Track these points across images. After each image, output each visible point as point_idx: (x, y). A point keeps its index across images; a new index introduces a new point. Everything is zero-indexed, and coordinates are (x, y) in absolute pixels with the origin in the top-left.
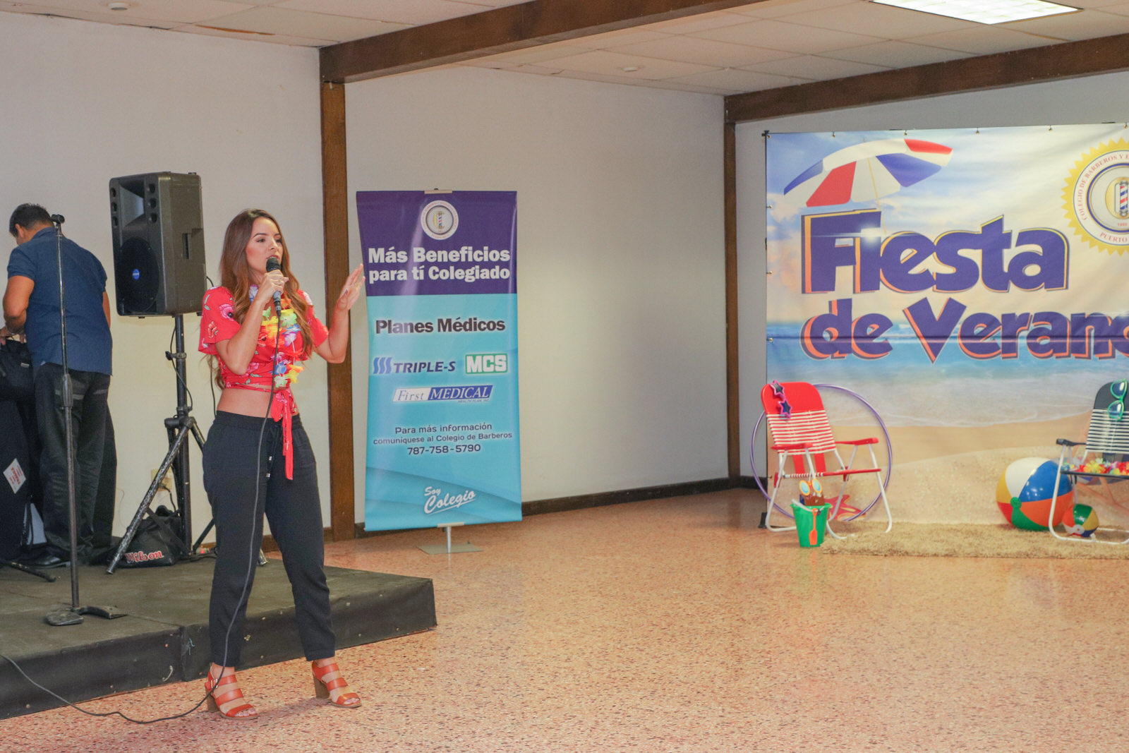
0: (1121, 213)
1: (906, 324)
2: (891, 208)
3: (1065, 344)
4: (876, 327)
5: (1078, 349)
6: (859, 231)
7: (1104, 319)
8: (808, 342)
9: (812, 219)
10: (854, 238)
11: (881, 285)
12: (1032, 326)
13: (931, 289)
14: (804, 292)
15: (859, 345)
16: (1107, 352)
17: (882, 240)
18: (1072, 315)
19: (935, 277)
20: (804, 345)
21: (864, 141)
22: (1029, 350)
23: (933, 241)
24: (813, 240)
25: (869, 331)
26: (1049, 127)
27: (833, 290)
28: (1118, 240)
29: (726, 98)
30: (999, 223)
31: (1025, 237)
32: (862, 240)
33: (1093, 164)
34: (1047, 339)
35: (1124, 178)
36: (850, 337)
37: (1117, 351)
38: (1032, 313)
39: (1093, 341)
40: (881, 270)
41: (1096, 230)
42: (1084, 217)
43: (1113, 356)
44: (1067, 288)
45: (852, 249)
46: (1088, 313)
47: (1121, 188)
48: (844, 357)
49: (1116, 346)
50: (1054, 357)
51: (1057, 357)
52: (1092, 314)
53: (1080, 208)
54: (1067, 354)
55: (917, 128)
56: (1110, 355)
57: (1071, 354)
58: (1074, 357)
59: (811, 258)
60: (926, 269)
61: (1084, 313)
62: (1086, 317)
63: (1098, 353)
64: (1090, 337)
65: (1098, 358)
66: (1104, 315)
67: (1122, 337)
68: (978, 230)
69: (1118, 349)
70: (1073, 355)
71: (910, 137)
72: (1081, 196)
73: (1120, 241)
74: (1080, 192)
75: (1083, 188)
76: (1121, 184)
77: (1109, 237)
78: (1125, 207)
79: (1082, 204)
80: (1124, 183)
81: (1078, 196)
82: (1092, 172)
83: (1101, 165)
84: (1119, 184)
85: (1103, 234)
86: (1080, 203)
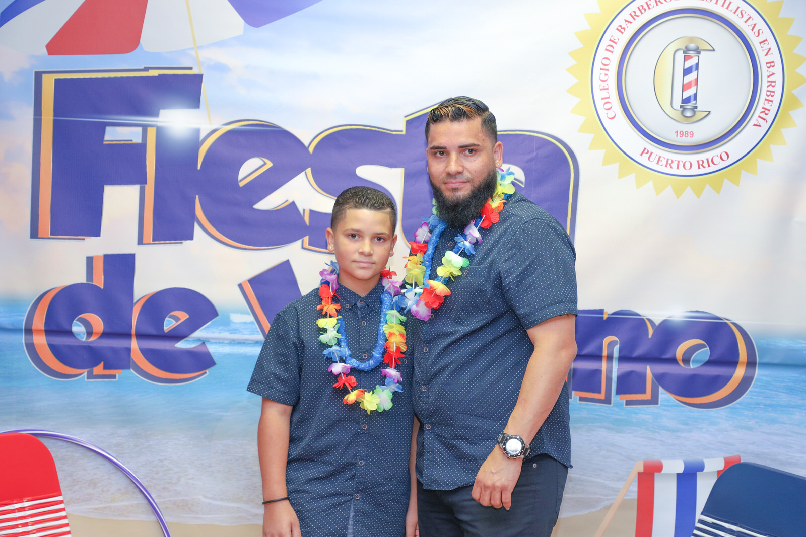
0: (683, 109)
1: (243, 312)
2: (221, 68)
4: (183, 316)
6: (156, 115)
7: (640, 323)
8: (40, 340)
9: (56, 80)
10: (145, 128)
11: (197, 228)
13: (298, 243)
14: (34, 234)
15: (146, 352)
16: (644, 392)
17: (202, 136)
19: (307, 219)
20: (31, 347)
23: (306, 144)
24: (56, 123)
25: (169, 324)
27: (97, 233)
28: (675, 165)
32: (160, 131)
35: (692, 39)
36: (128, 336)
37: (661, 389)
39: (616, 369)
40: (197, 196)
41: (634, 143)
42: (611, 115)
43: (654, 400)
45: (141, 148)
46: (609, 310)
47: (686, 58)
48: (114, 377)
49: (660, 379)
52: (613, 314)
53: (604, 94)
56: (649, 398)
57: (573, 392)
58: (578, 397)
59: (52, 164)
60: (290, 201)
61: (603, 310)
62: (605, 319)
63: (625, 393)
64: (610, 358)
65: (624, 401)
66: (639, 315)
67: (673, 361)
68: (398, 126)
69: (664, 387)
70: (575, 395)
72: (607, 70)
73: (678, 168)
74: (606, 62)
75: (612, 52)
76: (686, 50)
77: (658, 157)
78: (692, 98)
79: (607, 89)
80: (691, 50)
81: (601, 69)
82: (631, 23)
83: (649, 8)
84: (682, 52)
85: (646, 151)
86: (604, 84)
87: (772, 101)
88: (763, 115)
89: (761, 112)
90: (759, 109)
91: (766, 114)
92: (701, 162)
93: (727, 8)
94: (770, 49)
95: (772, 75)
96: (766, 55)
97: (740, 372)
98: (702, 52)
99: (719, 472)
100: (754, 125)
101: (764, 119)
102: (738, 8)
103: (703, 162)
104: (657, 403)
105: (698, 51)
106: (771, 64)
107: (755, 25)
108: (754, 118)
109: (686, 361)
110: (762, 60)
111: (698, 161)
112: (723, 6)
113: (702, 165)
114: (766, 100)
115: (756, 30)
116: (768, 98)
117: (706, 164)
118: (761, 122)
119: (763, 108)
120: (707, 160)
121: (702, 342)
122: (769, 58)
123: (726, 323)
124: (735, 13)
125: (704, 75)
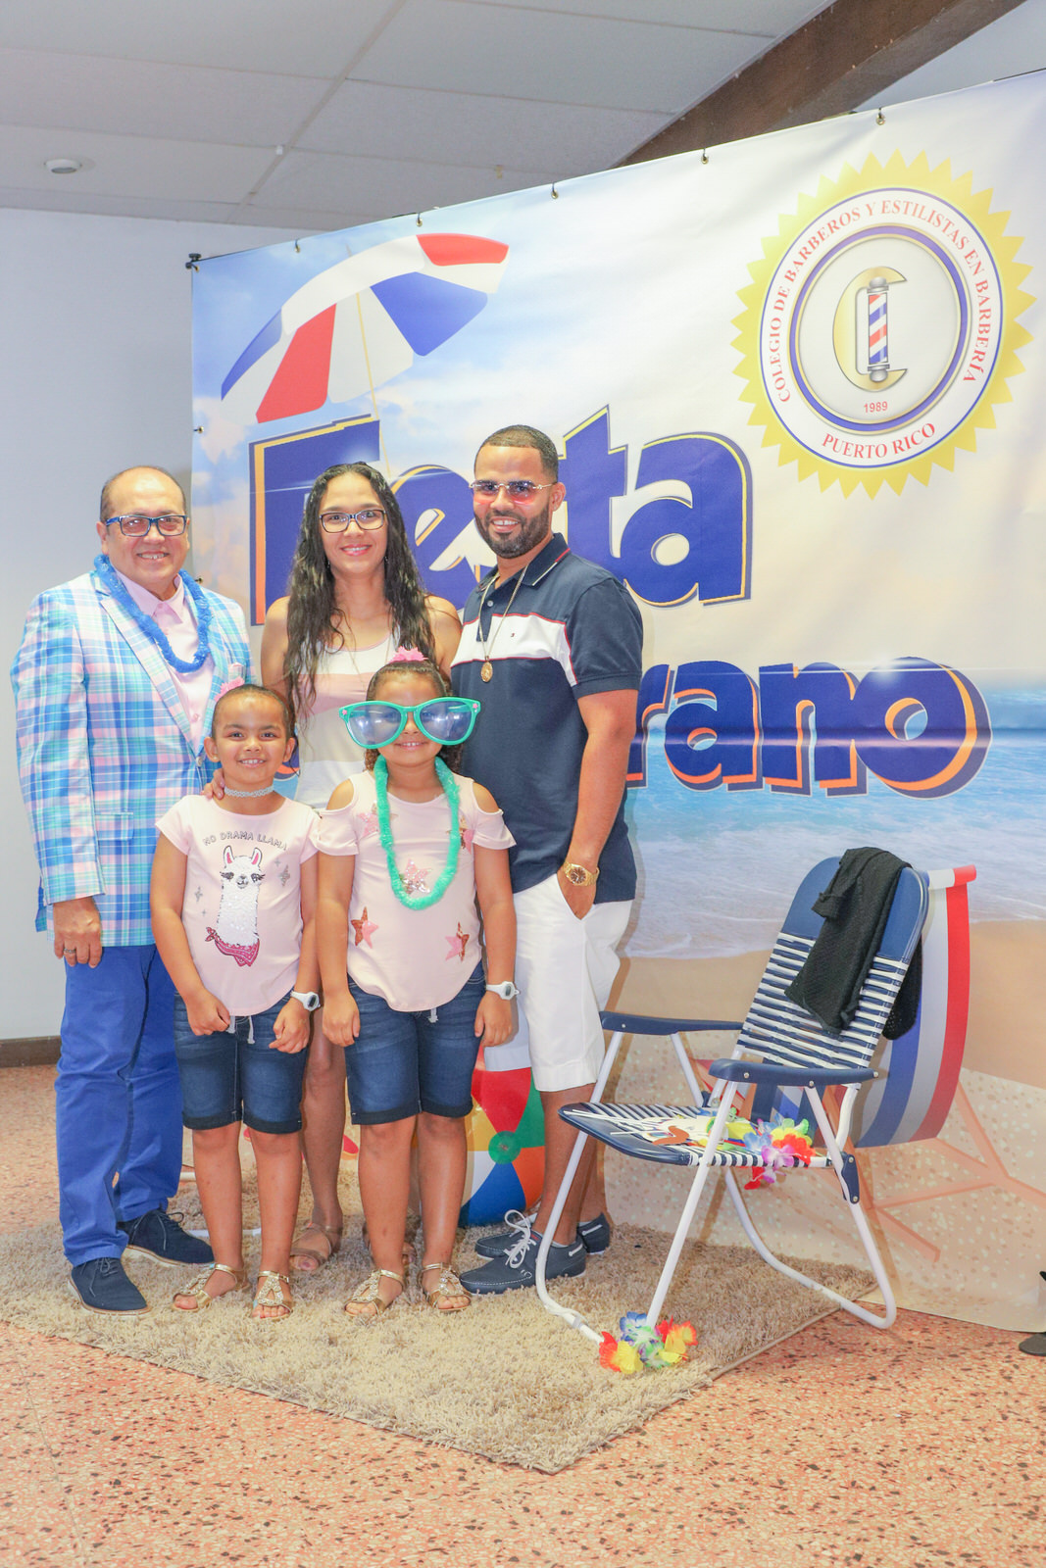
0: (872, 372)
2: (394, 410)
3: (750, 748)
5: (780, 765)
7: (839, 680)
9: (266, 452)
12: (674, 702)
16: (847, 776)
18: (761, 669)
21: (350, 254)
22: (670, 768)
24: (267, 496)
26: (699, 153)
28: (865, 453)
30: (599, 428)
31: (660, 460)
33: (803, 242)
34: (709, 736)
35: (876, 271)
37: (868, 770)
38: (674, 667)
39: (813, 743)
42: (784, 395)
43: (861, 788)
44: (748, 596)
46: (799, 665)
47: (872, 299)
49: (867, 758)
50: (724, 786)
51: (732, 787)
52: (806, 669)
53: (775, 368)
54: (751, 778)
55: (442, 205)
56: (856, 785)
57: (764, 779)
58: (770, 786)
59: (265, 542)
60: (462, 557)
61: (791, 665)
62: (795, 677)
63: (826, 779)
64: (806, 731)
65: (826, 790)
66: (838, 669)
67: (882, 732)
69: (872, 769)
70: (767, 782)
71: (427, 230)
72: (778, 335)
73: (869, 456)
74: (776, 324)
75: (782, 309)
76: (872, 287)
77: (844, 445)
78: (882, 354)
79: (779, 361)
80: (877, 287)
81: (772, 335)
82: (801, 264)
83: (823, 239)
84: (866, 291)
85: (830, 439)
86: (774, 354)
87: (986, 340)
88: (976, 362)
89: (974, 358)
90: (971, 354)
91: (980, 360)
92: (898, 444)
93: (920, 217)
94: (980, 263)
95: (984, 302)
96: (976, 273)
97: (969, 743)
98: (890, 287)
99: (948, 889)
100: (966, 379)
101: (978, 368)
102: (934, 212)
103: (900, 442)
104: (865, 792)
105: (885, 286)
106: (982, 285)
107: (957, 232)
108: (964, 369)
109: (900, 731)
110: (970, 281)
111: (894, 443)
112: (914, 214)
113: (900, 447)
114: (979, 339)
115: (958, 239)
116: (981, 336)
117: (904, 446)
118: (975, 372)
119: (976, 352)
120: (906, 439)
121: (917, 702)
122: (980, 278)
123: (945, 672)
124: (929, 221)
125: (895, 319)
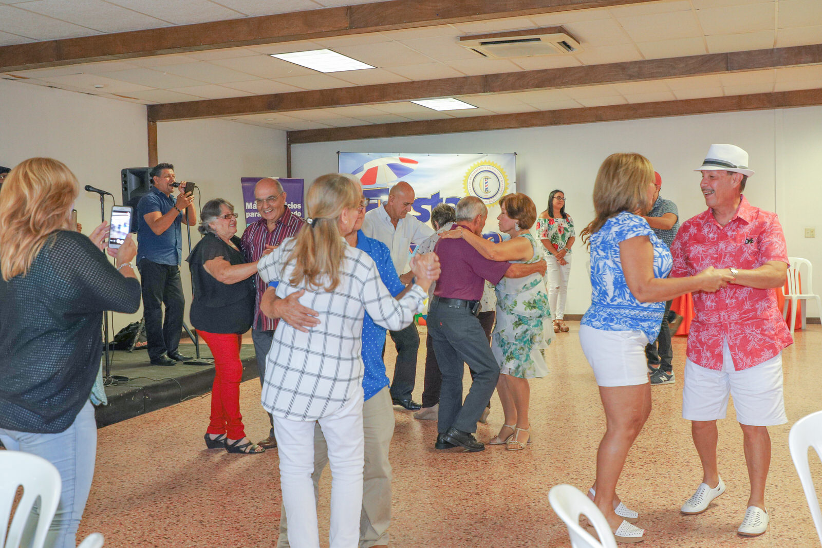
0: (486, 191)
6: (379, 197)
10: (378, 200)
21: (382, 157)
26: (457, 154)
29: (287, 132)
30: (438, 194)
31: (449, 200)
32: (381, 200)
33: (474, 171)
35: (486, 177)
47: (486, 181)
53: (469, 188)
55: (404, 153)
68: (430, 197)
71: (400, 156)
74: (470, 182)
75: (471, 180)
78: (487, 188)
80: (486, 179)
82: (474, 173)
83: (478, 171)
86: (470, 186)
90: (500, 190)
91: (502, 191)
94: (502, 178)
95: (502, 183)
105: (488, 179)
108: (499, 192)
110: (500, 180)
111: (489, 201)
112: (492, 170)
114: (502, 188)
115: (499, 174)
120: (491, 201)
123: (496, 234)
124: (494, 171)
125: (489, 184)
